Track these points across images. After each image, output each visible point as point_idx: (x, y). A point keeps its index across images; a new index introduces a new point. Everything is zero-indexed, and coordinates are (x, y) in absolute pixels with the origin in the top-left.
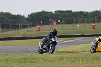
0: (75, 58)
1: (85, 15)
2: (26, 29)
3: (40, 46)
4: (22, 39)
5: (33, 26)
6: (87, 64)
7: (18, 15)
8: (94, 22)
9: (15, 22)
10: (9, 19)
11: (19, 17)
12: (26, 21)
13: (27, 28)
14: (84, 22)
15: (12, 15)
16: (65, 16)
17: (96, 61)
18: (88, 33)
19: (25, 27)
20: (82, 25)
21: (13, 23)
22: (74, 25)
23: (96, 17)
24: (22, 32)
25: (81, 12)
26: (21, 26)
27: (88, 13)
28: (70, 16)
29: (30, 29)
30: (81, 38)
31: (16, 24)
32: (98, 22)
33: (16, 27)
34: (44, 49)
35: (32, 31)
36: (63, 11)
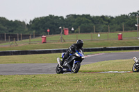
0: (95, 80)
1: (109, 21)
2: (28, 40)
3: (59, 63)
4: (22, 54)
5: (37, 36)
6: (111, 88)
7: (16, 21)
8: (121, 30)
9: (12, 31)
10: (4, 26)
11: (17, 24)
12: (27, 29)
13: (28, 38)
14: (107, 31)
15: (8, 21)
16: (80, 22)
17: (123, 84)
18: (112, 45)
19: (26, 37)
20: (105, 34)
21: (10, 31)
22: (94, 34)
23: (123, 24)
24: (22, 44)
25: (103, 17)
26: (20, 35)
27: (112, 18)
28: (88, 22)
29: (32, 40)
30: (103, 53)
31: (14, 33)
32: (126, 30)
33: (13, 37)
34: (65, 67)
35: (36, 43)
36: (78, 16)
